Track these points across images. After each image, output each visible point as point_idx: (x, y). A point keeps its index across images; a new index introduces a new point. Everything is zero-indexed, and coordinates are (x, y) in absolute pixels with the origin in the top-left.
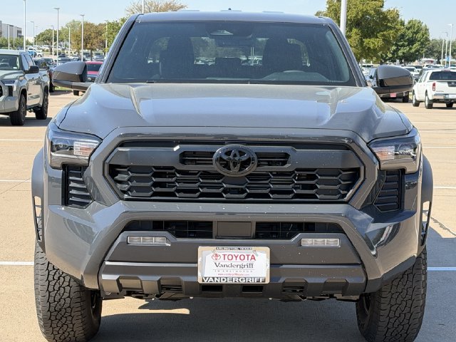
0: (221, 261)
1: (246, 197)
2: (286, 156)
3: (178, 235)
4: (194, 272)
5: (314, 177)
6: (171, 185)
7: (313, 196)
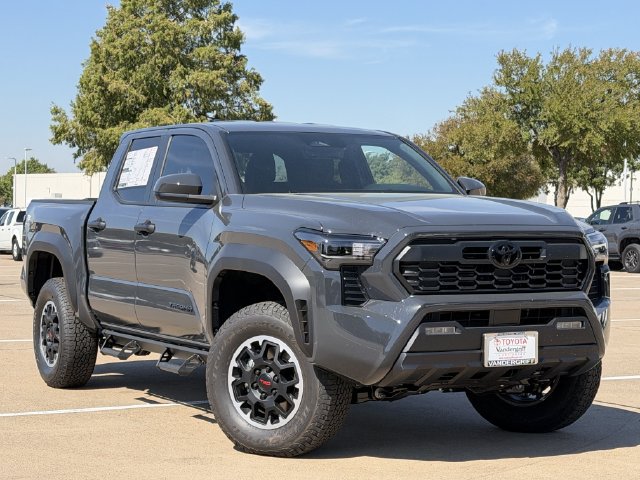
0: (502, 346)
1: (513, 287)
2: (538, 249)
3: (465, 324)
4: (481, 357)
5: (559, 268)
6: (454, 279)
7: (559, 285)
